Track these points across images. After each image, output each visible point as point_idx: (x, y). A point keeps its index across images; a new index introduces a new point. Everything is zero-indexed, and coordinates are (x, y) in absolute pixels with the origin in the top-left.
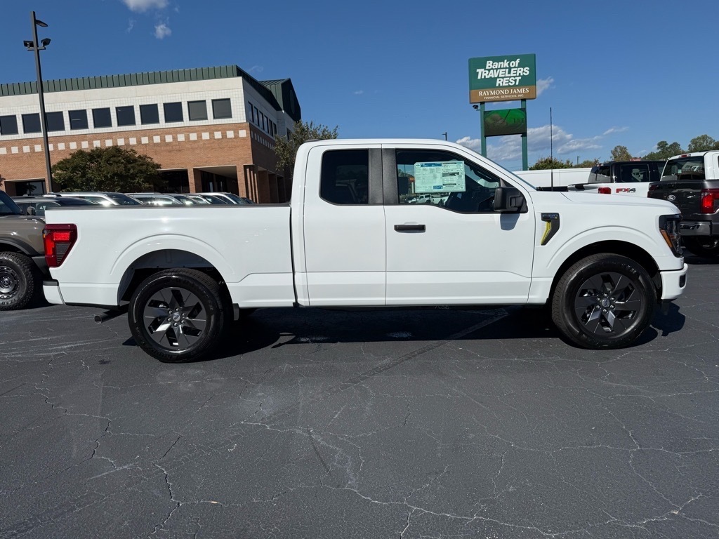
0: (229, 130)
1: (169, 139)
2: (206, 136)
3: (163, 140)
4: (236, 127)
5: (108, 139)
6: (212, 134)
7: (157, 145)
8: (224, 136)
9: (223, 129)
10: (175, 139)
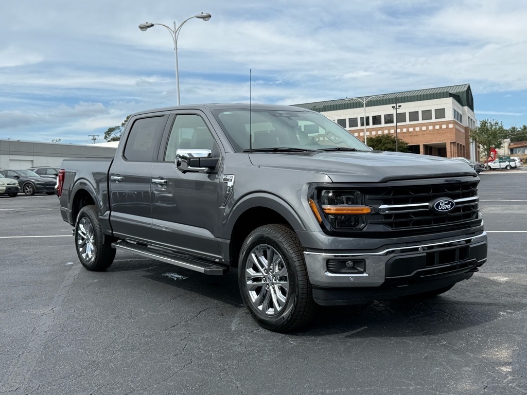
0: (444, 124)
1: (411, 130)
2: (431, 128)
3: (408, 130)
4: (448, 123)
5: (380, 130)
6: (434, 127)
7: (405, 133)
8: (441, 127)
9: (441, 124)
10: (414, 130)
